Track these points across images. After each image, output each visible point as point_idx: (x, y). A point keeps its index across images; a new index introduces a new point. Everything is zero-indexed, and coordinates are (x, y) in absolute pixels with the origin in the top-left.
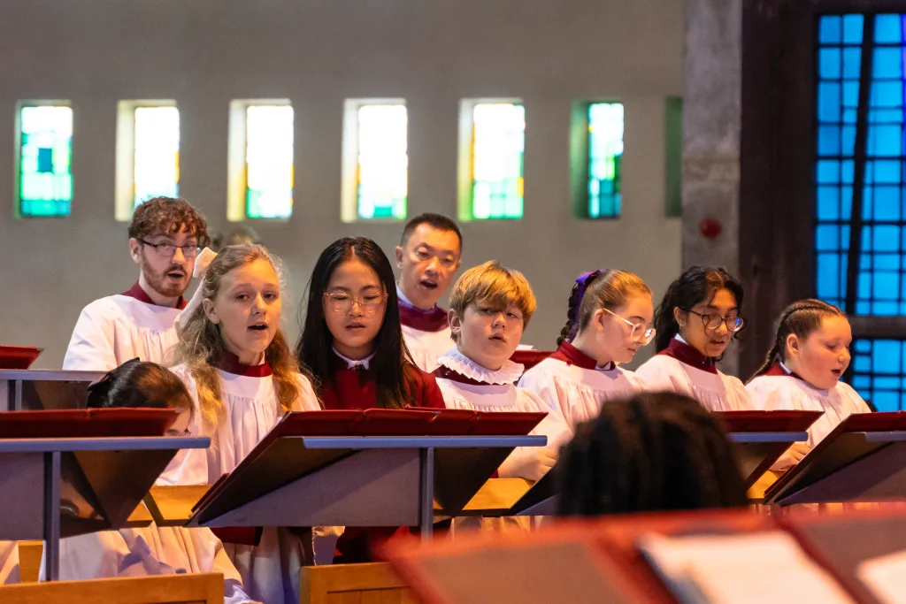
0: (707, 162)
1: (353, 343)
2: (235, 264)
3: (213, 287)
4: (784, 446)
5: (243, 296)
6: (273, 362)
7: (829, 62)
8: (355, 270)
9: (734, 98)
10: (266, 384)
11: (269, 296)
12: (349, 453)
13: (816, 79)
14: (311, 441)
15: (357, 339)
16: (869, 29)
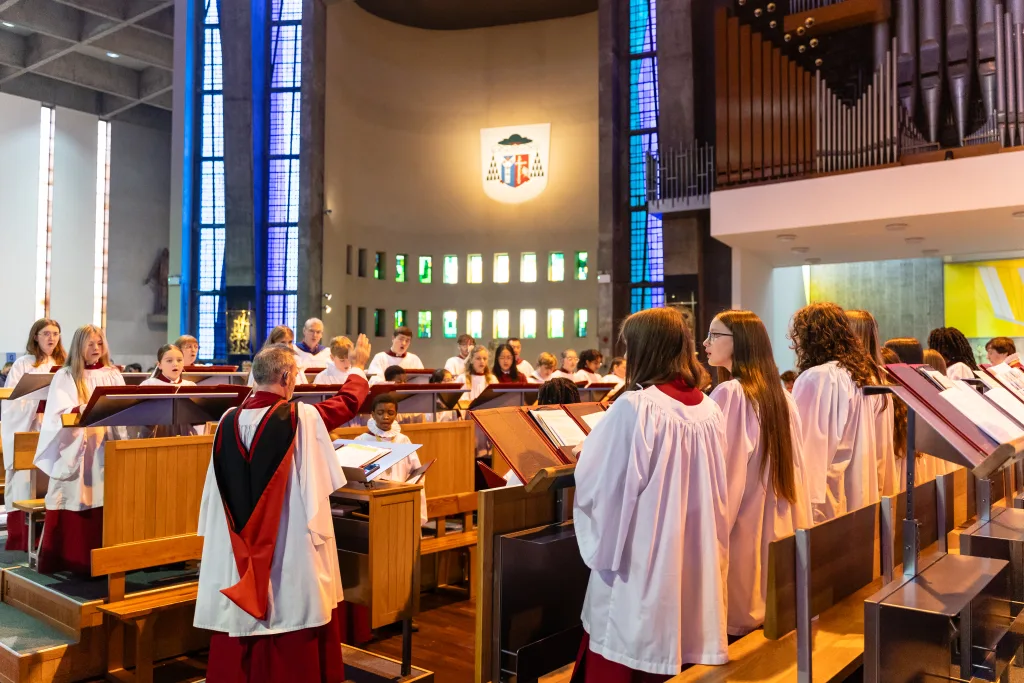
0: (604, 323)
1: (505, 369)
2: (477, 351)
3: (472, 356)
4: (609, 391)
5: (479, 359)
6: (486, 372)
7: (634, 299)
8: (506, 352)
9: (611, 309)
10: (483, 377)
11: (485, 359)
12: (504, 393)
13: (630, 303)
14: (494, 390)
15: (506, 368)
16: (643, 291)
